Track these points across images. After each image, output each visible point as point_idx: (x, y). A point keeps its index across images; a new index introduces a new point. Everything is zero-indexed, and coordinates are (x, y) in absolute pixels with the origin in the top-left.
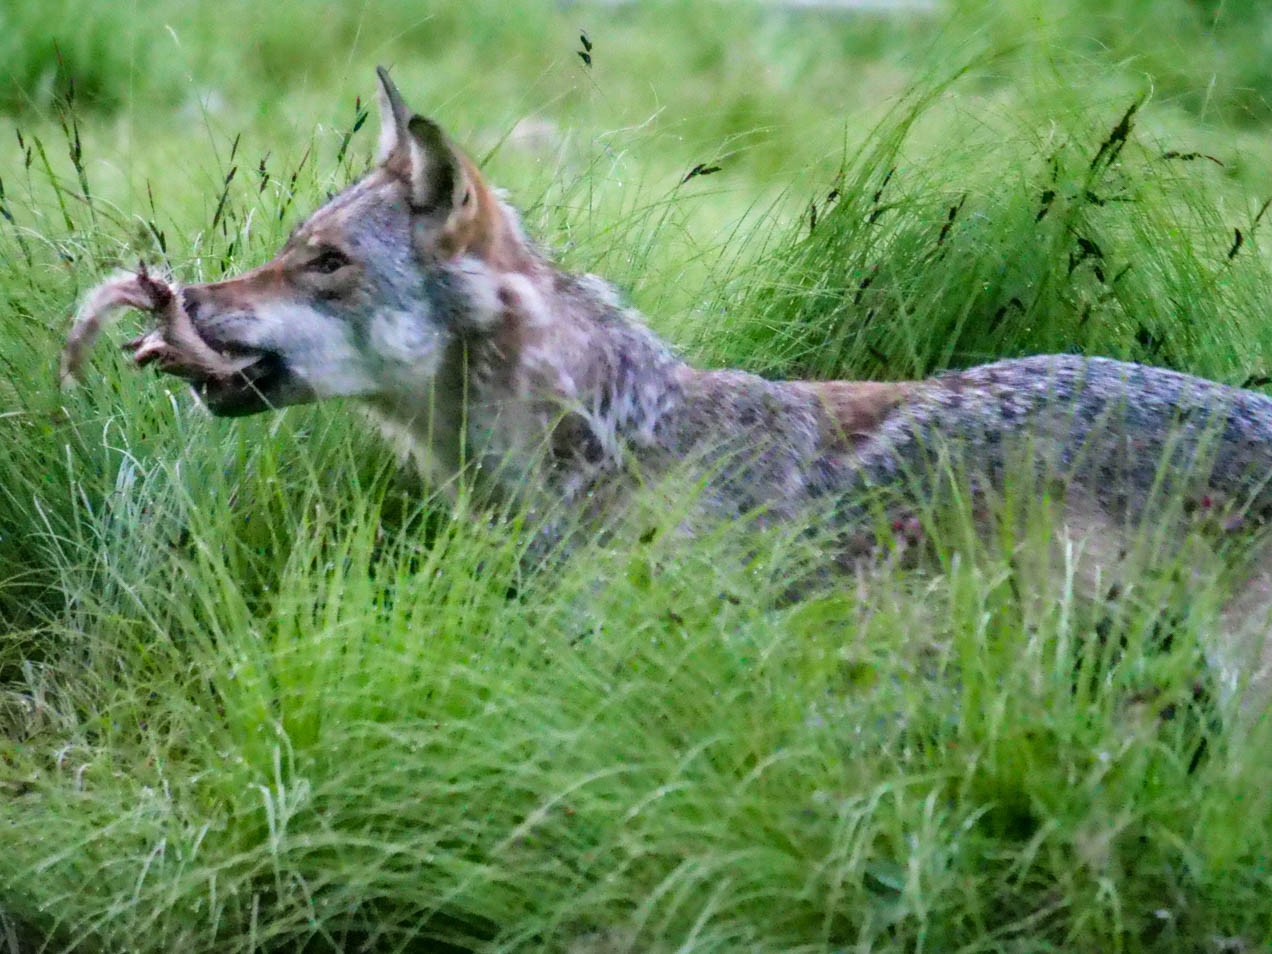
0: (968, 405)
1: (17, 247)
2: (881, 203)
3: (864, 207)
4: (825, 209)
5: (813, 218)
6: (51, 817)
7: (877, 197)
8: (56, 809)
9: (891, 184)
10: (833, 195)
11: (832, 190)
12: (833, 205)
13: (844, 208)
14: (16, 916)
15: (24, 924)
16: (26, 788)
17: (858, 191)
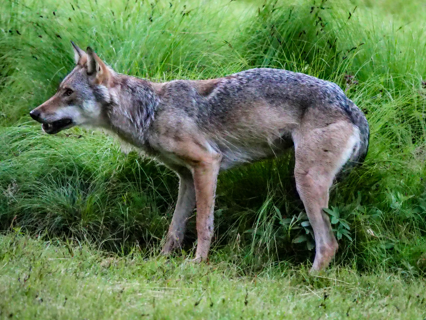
0: (233, 82)
1: (81, 15)
2: (274, 8)
3: (270, 9)
4: (262, 9)
5: (259, 11)
6: (86, 143)
7: (273, 7)
8: (87, 141)
9: (277, 4)
10: (264, 6)
11: (263, 5)
12: (264, 8)
13: (266, 9)
14: (77, 165)
15: (80, 167)
16: (80, 136)
17: (269, 5)
